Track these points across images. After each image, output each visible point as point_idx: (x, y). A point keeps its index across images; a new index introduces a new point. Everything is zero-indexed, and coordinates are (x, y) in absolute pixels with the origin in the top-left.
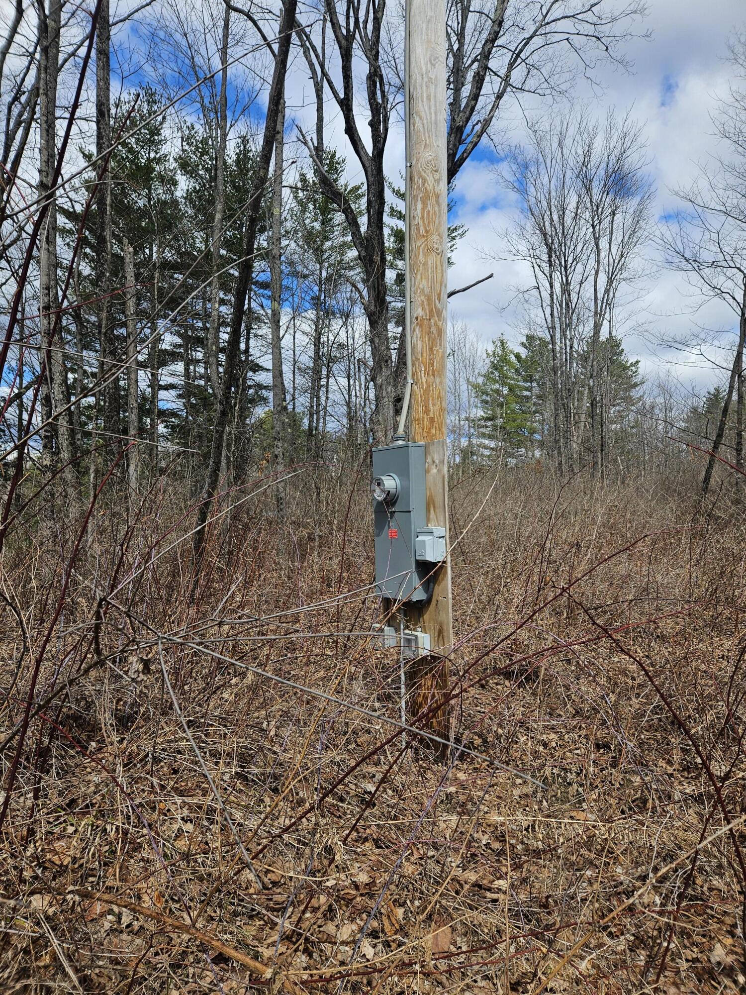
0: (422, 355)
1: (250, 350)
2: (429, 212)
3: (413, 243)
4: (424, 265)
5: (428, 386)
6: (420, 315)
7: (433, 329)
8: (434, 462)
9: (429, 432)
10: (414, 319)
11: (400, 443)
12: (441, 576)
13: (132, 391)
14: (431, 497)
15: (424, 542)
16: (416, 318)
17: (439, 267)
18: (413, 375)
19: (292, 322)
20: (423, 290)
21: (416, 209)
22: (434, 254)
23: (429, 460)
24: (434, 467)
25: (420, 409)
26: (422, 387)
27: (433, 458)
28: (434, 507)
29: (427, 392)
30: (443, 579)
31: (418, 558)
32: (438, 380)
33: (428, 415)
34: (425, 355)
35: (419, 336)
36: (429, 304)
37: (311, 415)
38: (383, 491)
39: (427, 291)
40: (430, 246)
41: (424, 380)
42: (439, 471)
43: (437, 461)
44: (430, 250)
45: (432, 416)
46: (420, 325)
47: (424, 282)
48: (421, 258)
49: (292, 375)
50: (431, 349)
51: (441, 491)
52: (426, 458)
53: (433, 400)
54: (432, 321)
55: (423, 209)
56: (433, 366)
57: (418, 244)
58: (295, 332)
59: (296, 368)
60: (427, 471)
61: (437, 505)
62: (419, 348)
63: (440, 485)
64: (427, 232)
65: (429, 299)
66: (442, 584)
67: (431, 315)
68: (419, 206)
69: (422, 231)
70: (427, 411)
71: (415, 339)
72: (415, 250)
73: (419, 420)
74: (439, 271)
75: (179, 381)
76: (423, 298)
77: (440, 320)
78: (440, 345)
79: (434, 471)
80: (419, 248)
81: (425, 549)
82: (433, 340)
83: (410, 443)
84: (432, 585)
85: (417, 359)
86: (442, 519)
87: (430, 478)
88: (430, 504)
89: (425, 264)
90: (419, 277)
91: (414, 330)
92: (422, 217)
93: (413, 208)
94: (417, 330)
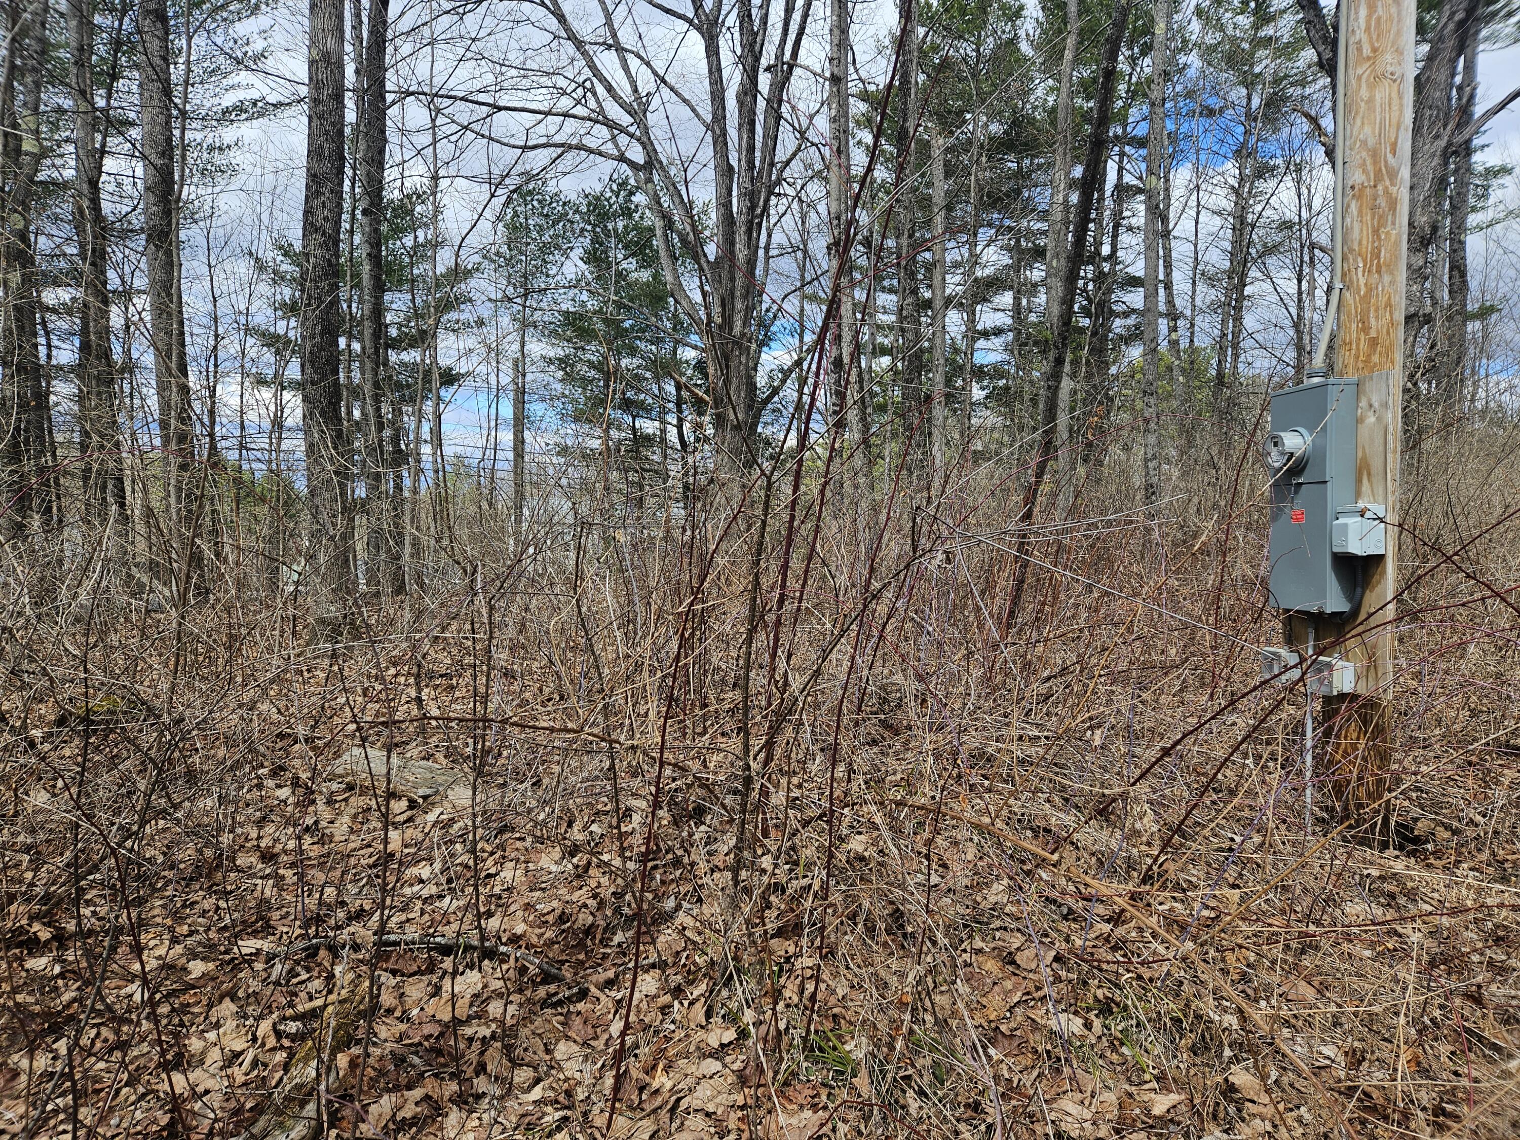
0: (1360, 243)
1: (1119, 254)
2: (1379, 19)
3: (1351, 71)
4: (1367, 102)
5: (1369, 290)
6: (1359, 181)
7: (1382, 202)
8: (1371, 406)
9: (1367, 361)
10: (1348, 191)
11: (1316, 380)
12: (1376, 577)
13: (938, 342)
14: (1364, 458)
15: (1346, 525)
16: (1353, 187)
17: (1395, 102)
18: (1344, 275)
19: (1194, 197)
20: (1364, 143)
21: (1357, 19)
22: (1386, 83)
23: (1363, 403)
24: (1371, 413)
25: (1354, 327)
26: (1359, 293)
27: (1369, 400)
28: (1369, 474)
29: (1366, 299)
30: (1379, 582)
31: (1335, 550)
32: (1387, 278)
33: (1367, 334)
34: (1364, 242)
35: (1355, 213)
36: (1375, 163)
37: (1222, 350)
38: (1282, 454)
39: (1371, 142)
40: (1379, 69)
41: (1362, 281)
42: (1379, 419)
43: (1376, 405)
44: (1378, 78)
45: (1373, 334)
46: (1359, 197)
47: (1367, 129)
48: (1364, 93)
49: (1189, 286)
50: (1376, 232)
51: (1381, 448)
52: (1358, 399)
53: (1377, 310)
54: (1380, 188)
55: (1369, 16)
56: (1378, 257)
57: (1360, 71)
58: (1198, 213)
59: (1199, 274)
60: (1359, 421)
61: (1374, 471)
62: (1356, 234)
63: (1379, 440)
64: (1375, 50)
65: (1375, 154)
66: (1378, 590)
67: (1378, 177)
68: (1363, 12)
69: (1367, 51)
70: (1366, 329)
71: (1348, 220)
72: (1353, 82)
73: (1351, 343)
74: (1395, 108)
75: (1004, 320)
76: (1364, 154)
77: (1393, 184)
78: (1393, 223)
79: (1371, 419)
80: (1359, 78)
81: (1346, 536)
82: (1381, 217)
83: (1331, 380)
84: (1359, 590)
85: (1351, 250)
86: (1380, 491)
87: (1364, 430)
88: (1361, 470)
89: (1370, 101)
90: (1358, 122)
91: (1348, 206)
92: (1368, 29)
93: (1352, 16)
94: (1353, 206)
